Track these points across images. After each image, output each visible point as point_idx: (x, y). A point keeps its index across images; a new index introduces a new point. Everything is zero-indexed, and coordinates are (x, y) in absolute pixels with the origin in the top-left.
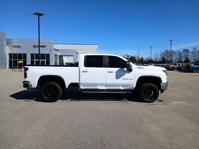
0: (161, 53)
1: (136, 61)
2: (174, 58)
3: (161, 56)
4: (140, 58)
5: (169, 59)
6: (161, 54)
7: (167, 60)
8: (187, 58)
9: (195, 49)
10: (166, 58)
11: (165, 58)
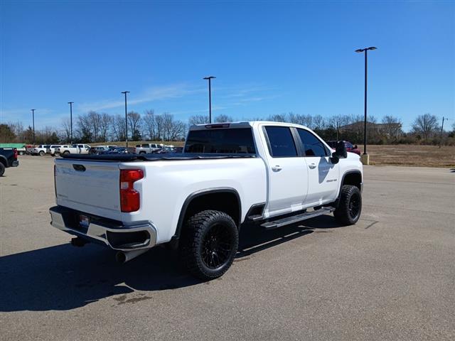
0: (80, 118)
1: (15, 137)
2: (109, 131)
3: (81, 124)
4: (26, 128)
5: (100, 133)
6: (79, 120)
7: (94, 135)
8: (136, 132)
9: (151, 113)
10: (92, 131)
11: (88, 131)
